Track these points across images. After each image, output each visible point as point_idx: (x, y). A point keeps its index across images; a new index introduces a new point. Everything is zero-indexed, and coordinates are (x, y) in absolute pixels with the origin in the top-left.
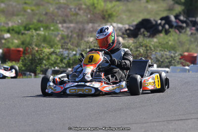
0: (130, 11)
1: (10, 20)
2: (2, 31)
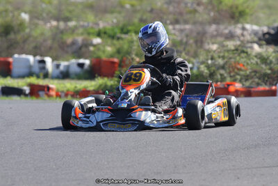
0: (269, 7)
1: (101, 19)
2: (89, 34)
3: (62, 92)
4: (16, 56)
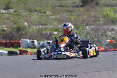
2: (52, 30)
3: (33, 53)
4: (22, 40)
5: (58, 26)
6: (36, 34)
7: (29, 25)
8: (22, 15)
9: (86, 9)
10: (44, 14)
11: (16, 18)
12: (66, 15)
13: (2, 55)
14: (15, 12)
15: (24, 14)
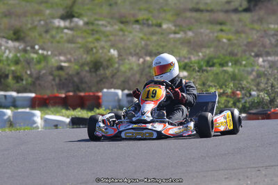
4: (105, 90)
5: (190, 58)
6: (138, 77)
7: (120, 55)
8: (103, 33)
9: (256, 18)
10: (157, 29)
11: (90, 39)
12: (208, 31)
13: (56, 126)
14: (87, 24)
15: (109, 28)
